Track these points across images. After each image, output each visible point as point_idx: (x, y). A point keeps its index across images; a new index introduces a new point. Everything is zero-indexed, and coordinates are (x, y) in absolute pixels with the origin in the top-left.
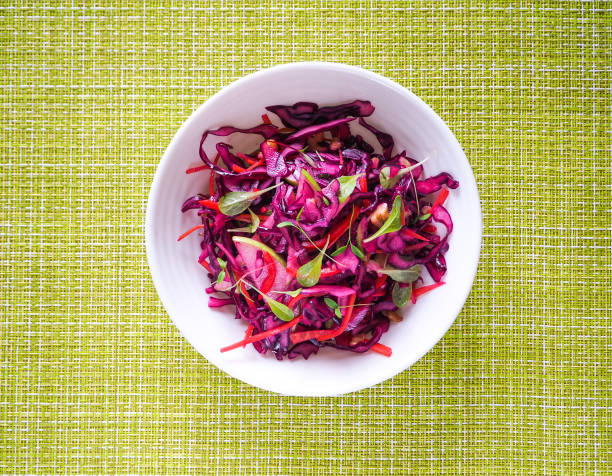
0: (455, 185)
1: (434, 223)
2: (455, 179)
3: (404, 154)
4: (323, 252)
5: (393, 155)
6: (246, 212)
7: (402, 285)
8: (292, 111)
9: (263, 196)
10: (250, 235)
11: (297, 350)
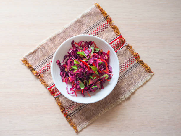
0: (73, 41)
1: (82, 45)
2: (72, 41)
3: (68, 53)
4: (90, 66)
5: (69, 55)
6: (83, 83)
7: (95, 50)
8: (62, 76)
9: (80, 80)
10: (88, 82)
11: (110, 70)
